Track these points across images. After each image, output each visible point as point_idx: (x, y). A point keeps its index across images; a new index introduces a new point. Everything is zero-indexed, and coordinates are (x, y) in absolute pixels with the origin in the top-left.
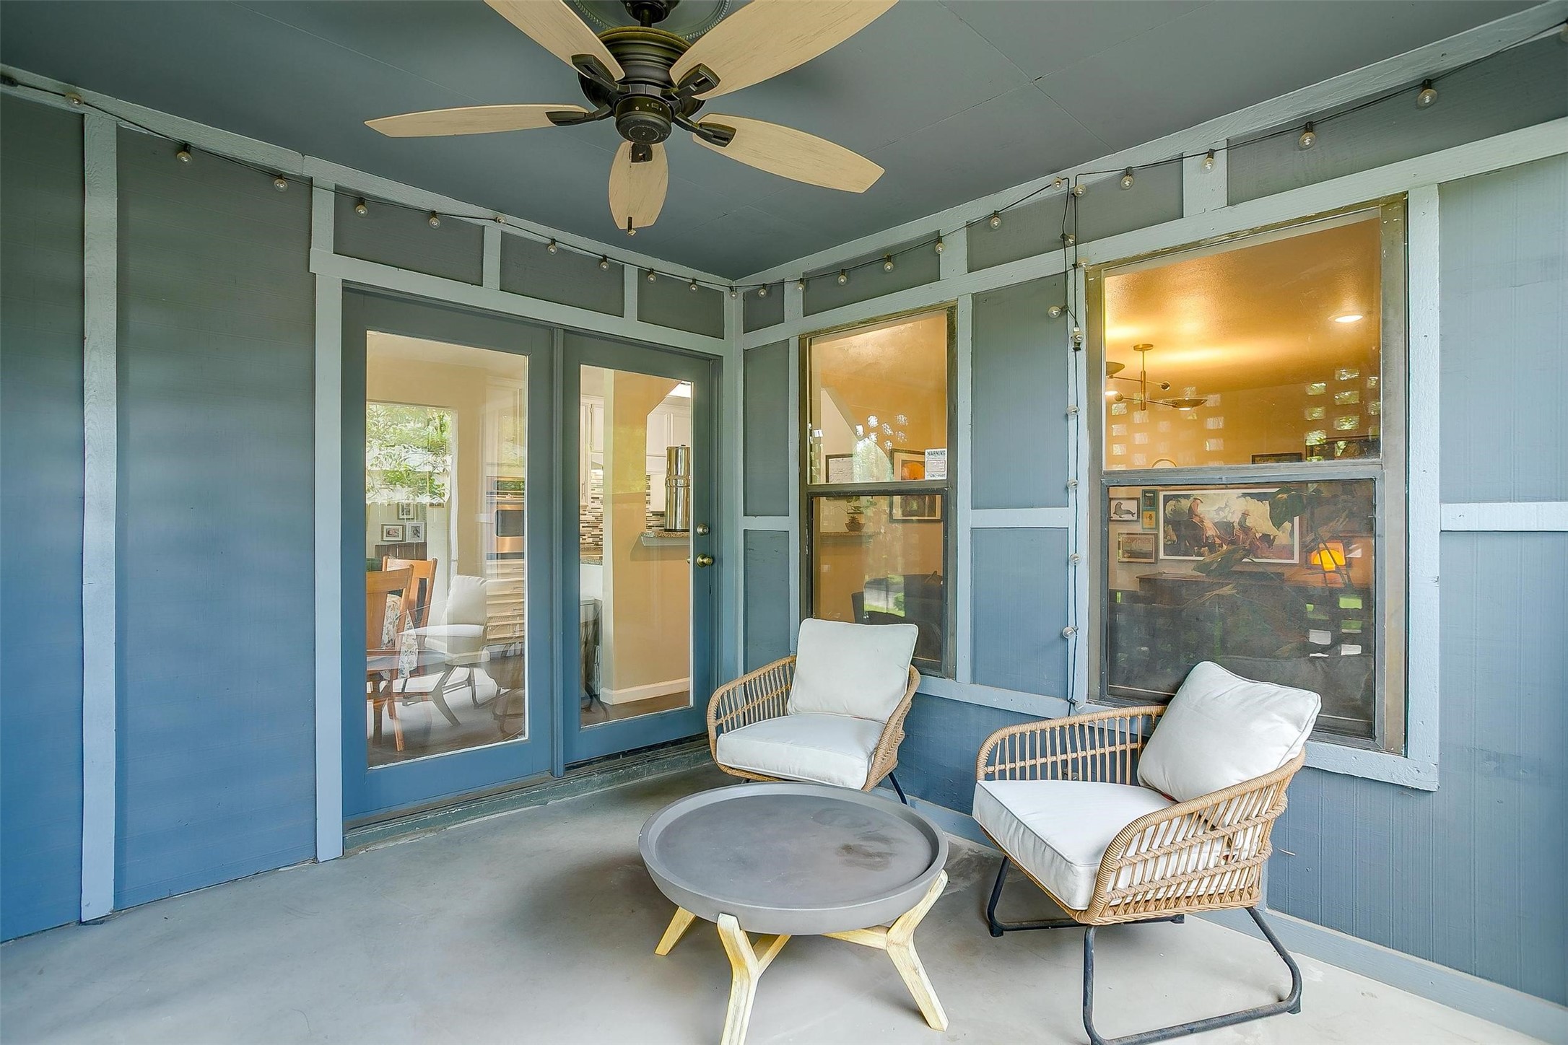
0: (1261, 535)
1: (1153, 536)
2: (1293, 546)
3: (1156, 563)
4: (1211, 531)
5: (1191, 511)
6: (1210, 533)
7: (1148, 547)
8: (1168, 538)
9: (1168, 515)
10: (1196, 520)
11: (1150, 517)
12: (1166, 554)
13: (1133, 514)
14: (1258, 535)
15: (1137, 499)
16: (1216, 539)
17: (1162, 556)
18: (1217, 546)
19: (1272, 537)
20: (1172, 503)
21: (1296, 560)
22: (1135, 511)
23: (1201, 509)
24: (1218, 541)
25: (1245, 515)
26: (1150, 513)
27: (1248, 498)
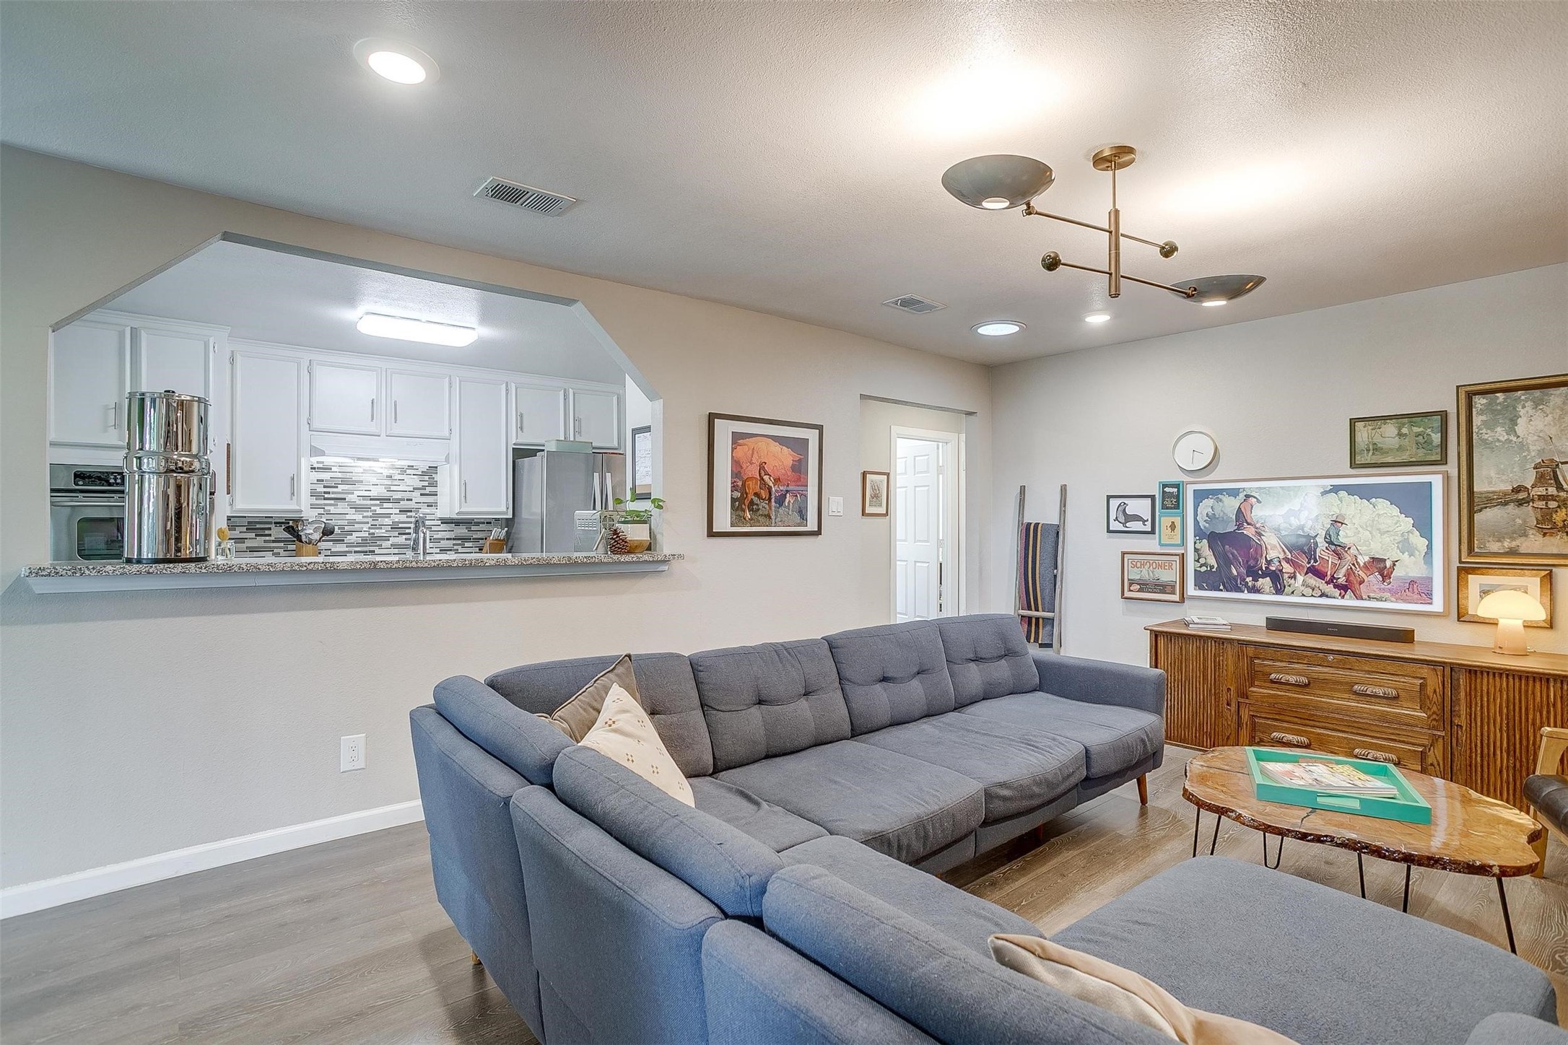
0: (1367, 559)
1: (1177, 558)
2: (1430, 579)
3: (1182, 599)
4: (1274, 551)
5: (1241, 517)
6: (1272, 554)
7: (1169, 576)
8: (1202, 561)
9: (1202, 524)
10: (1249, 531)
11: (1173, 527)
12: (1199, 586)
13: (1144, 521)
14: (1362, 560)
15: (1153, 498)
16: (1285, 564)
17: (1191, 590)
18: (1286, 576)
19: (1388, 564)
20: (1207, 503)
21: (1437, 605)
22: (1147, 515)
23: (1258, 513)
24: (1287, 568)
25: (1337, 522)
26: (1173, 519)
27: (1343, 494)
